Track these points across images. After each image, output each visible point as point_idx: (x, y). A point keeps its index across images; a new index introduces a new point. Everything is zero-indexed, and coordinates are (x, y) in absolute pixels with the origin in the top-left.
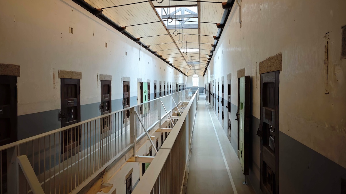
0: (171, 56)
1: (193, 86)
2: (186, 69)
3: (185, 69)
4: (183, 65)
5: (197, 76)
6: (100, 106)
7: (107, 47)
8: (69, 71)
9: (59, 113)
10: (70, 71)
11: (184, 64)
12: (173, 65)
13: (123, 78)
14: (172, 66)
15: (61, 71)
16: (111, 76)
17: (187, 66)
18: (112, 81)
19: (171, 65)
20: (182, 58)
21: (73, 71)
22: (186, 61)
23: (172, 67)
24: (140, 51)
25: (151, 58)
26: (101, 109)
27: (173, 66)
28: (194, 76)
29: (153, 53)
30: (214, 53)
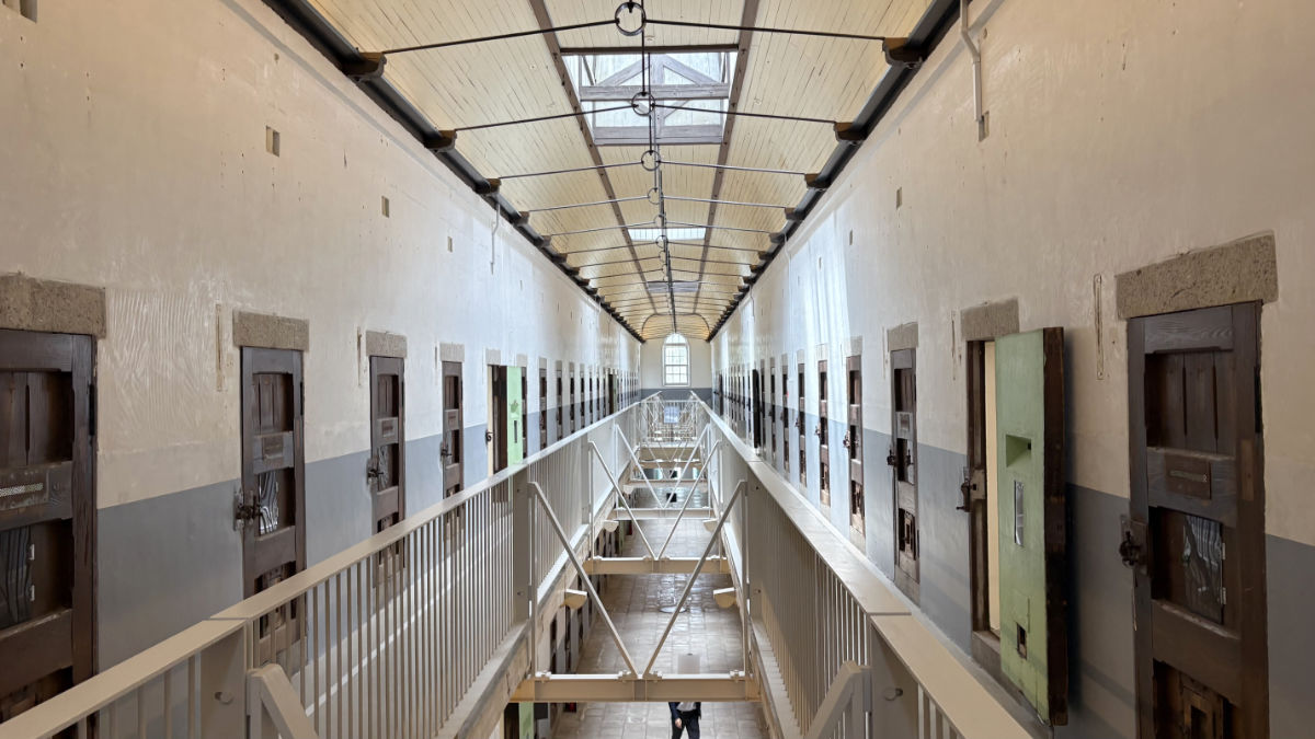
0: (593, 258)
1: (668, 382)
2: (641, 312)
3: (634, 312)
4: (630, 295)
5: (683, 340)
6: (368, 469)
7: (387, 215)
8: (268, 317)
9: (236, 499)
10: (271, 314)
11: (636, 289)
12: (599, 294)
13: (441, 345)
14: (594, 298)
15: (240, 313)
16: (402, 339)
17: (643, 301)
18: (406, 362)
19: (591, 293)
20: (631, 267)
21: (280, 314)
22: (643, 278)
23: (594, 303)
24: (493, 234)
25: (529, 267)
26: (370, 480)
27: (598, 299)
28: (669, 340)
29: (537, 242)
30: (789, 245)
